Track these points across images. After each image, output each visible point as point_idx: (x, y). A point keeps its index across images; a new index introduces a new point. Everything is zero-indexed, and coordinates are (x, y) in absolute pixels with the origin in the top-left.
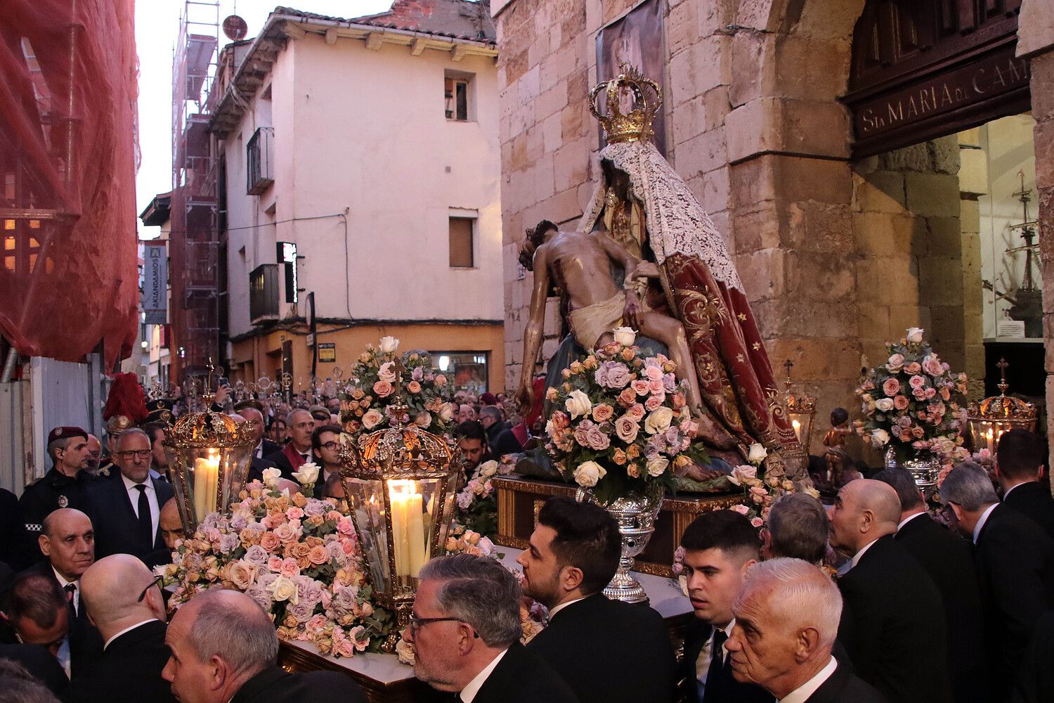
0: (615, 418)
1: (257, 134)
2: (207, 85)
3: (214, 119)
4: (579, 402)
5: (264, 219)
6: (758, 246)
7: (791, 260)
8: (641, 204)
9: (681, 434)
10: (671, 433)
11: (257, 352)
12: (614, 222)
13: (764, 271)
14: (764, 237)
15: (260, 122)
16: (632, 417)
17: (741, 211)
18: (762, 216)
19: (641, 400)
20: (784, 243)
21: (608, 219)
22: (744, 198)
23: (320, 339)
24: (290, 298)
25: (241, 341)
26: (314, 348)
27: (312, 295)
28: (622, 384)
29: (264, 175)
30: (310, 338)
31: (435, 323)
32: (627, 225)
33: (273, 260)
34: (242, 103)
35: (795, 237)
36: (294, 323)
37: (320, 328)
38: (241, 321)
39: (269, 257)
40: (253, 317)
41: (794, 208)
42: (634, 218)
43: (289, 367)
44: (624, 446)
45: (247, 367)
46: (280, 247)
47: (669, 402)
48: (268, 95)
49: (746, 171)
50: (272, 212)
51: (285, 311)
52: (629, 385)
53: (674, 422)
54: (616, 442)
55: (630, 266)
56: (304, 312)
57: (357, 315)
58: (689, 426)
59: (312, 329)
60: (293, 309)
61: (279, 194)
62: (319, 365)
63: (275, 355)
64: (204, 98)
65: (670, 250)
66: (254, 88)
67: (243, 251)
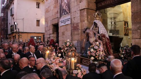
0: (96, 52)
1: (12, 8)
2: (5, 2)
3: (6, 7)
4: (92, 50)
5: (12, 19)
6: (84, 21)
7: (89, 23)
8: (98, 27)
9: (103, 55)
10: (102, 54)
11: (11, 36)
12: (95, 29)
13: (85, 25)
14: (85, 20)
15: (12, 7)
16: (98, 53)
17: (82, 16)
18: (85, 17)
19: (99, 51)
20: (88, 21)
21: (94, 28)
22: (82, 15)
23: (20, 34)
24: (16, 29)
25: (9, 35)
26: (19, 36)
27: (19, 29)
28: (97, 49)
29: (13, 14)
30: (18, 34)
31: (34, 33)
32: (96, 29)
33: (14, 24)
34: (10, 5)
35: (89, 20)
36: (16, 32)
37: (20, 33)
38: (9, 32)
39: (13, 24)
40: (11, 32)
41: (89, 16)
42: (97, 28)
43: (16, 38)
44: (97, 56)
45: (10, 38)
46: (15, 22)
47: (102, 51)
48: (13, 4)
49: (82, 11)
50: (14, 18)
51: (15, 31)
52: (98, 49)
53: (103, 54)
54: (96, 55)
55: (96, 34)
56: (18, 31)
57: (25, 31)
58: (104, 54)
59: (19, 33)
60: (16, 30)
61: (15, 16)
62: (20, 38)
63: (14, 36)
64: (5, 4)
65: (101, 33)
66: (11, 3)
67: (10, 23)
